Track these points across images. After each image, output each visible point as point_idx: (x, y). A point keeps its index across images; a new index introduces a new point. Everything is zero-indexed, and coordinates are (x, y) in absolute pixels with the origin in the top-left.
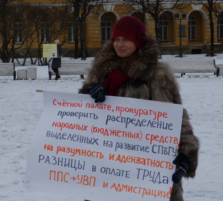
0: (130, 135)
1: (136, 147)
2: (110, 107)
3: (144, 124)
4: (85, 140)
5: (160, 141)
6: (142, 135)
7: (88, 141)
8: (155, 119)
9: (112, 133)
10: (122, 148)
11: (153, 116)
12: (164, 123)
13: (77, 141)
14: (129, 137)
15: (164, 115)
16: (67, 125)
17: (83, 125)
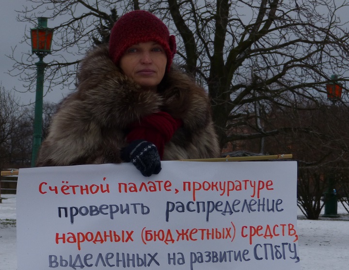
0: (216, 234)
1: (227, 254)
2: (170, 185)
3: (236, 208)
4: (133, 260)
5: (265, 236)
6: (235, 229)
7: (140, 260)
8: (253, 196)
9: (181, 236)
10: (202, 261)
11: (250, 190)
12: (268, 200)
13: (118, 265)
14: (213, 238)
15: (268, 185)
16: (89, 237)
17: (123, 232)
